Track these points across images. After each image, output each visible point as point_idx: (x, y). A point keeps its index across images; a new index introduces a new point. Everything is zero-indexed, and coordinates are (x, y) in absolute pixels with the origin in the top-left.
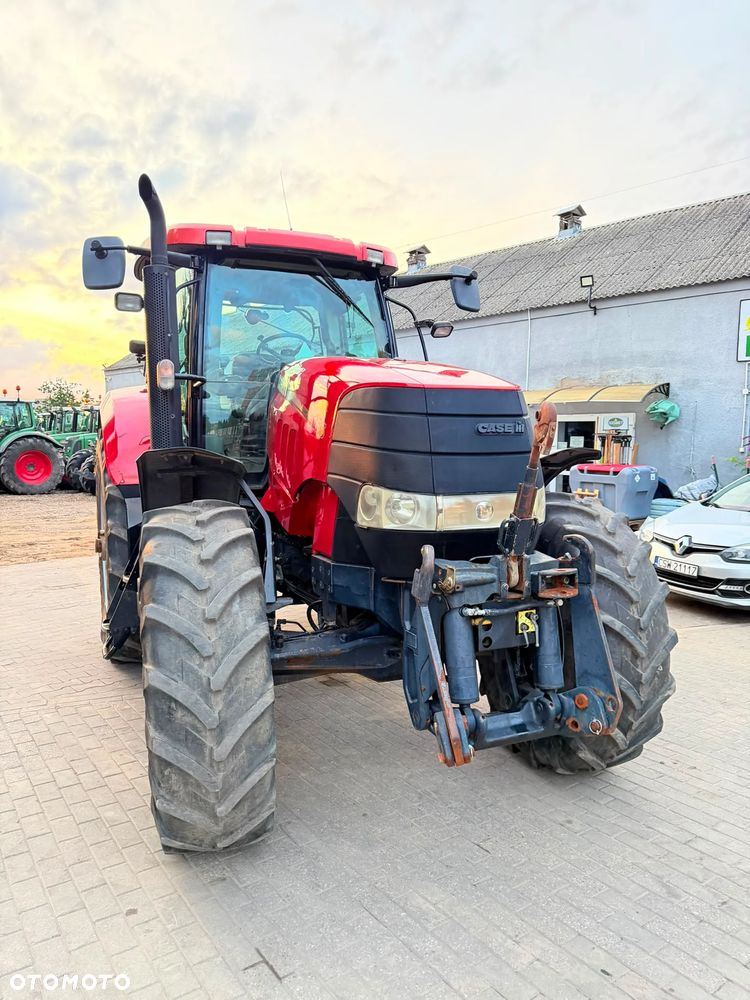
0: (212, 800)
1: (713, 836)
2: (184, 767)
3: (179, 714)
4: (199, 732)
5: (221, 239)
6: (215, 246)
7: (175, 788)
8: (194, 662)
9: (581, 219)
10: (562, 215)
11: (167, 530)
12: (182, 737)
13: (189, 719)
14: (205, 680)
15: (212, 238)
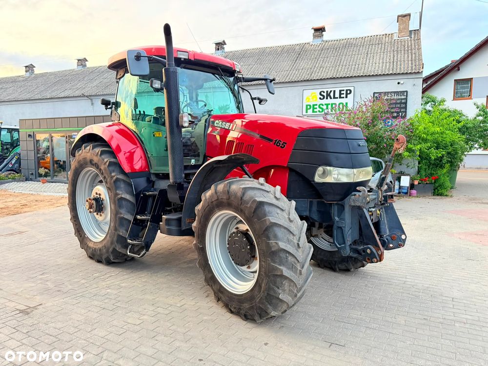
0: (295, 292)
1: (408, 280)
2: (292, 278)
3: (290, 258)
4: (296, 264)
5: (183, 55)
6: (181, 58)
7: (286, 288)
8: (291, 237)
9: (224, 46)
10: (216, 44)
11: (254, 188)
12: (291, 267)
13: (293, 259)
14: (296, 244)
15: (180, 55)
